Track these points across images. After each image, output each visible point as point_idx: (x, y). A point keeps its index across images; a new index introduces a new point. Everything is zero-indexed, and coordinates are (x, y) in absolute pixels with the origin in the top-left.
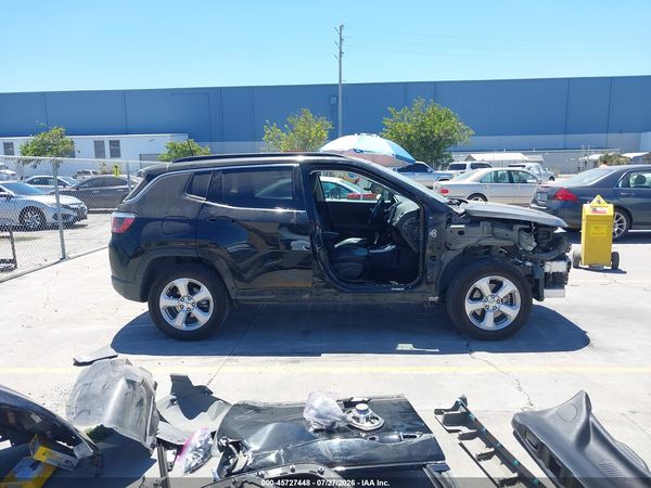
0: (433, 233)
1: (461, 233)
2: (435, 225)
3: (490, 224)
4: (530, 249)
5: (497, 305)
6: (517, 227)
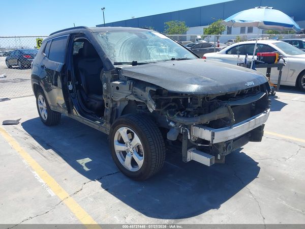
0: (105, 86)
1: (117, 88)
2: (106, 80)
3: (132, 83)
4: (151, 110)
5: (132, 151)
6: (148, 89)
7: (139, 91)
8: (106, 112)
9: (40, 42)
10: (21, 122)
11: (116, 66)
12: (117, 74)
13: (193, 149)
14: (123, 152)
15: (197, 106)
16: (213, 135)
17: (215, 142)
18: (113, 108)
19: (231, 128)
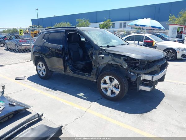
0: (94, 57)
1: (103, 58)
2: (95, 54)
3: (112, 56)
4: (125, 67)
5: (112, 87)
6: (122, 58)
7: (116, 59)
8: (94, 69)
9: (21, 31)
10: (26, 78)
11: (101, 48)
12: (102, 51)
13: (141, 85)
14: (105, 88)
15: (145, 65)
16: (153, 77)
17: (153, 80)
18: (98, 68)
19: (158, 74)
